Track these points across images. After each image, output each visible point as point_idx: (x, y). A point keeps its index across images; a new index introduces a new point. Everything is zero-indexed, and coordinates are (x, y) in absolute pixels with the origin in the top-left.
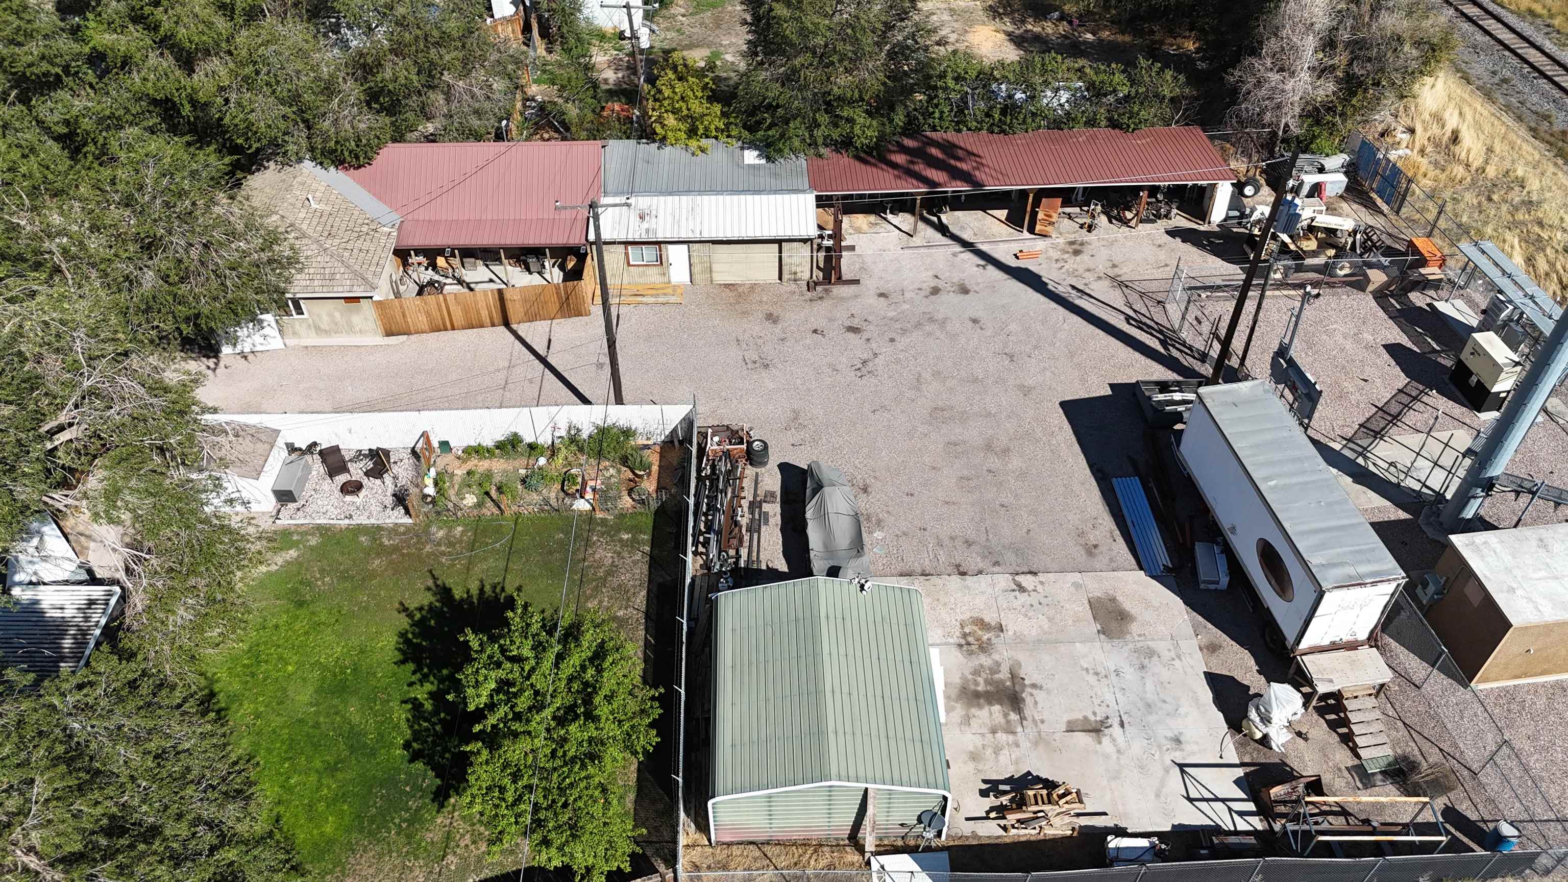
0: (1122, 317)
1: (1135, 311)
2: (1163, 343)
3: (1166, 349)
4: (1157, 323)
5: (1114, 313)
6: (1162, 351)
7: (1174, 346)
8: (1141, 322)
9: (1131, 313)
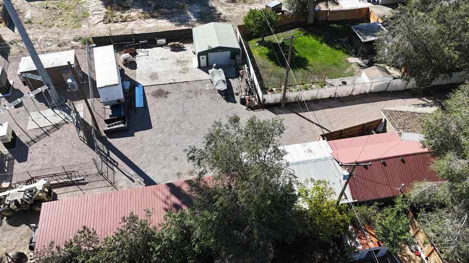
0: (119, 166)
1: (113, 170)
2: (108, 155)
3: (108, 153)
4: (107, 164)
5: (121, 168)
6: (110, 152)
7: (105, 154)
8: (113, 164)
9: (115, 169)
